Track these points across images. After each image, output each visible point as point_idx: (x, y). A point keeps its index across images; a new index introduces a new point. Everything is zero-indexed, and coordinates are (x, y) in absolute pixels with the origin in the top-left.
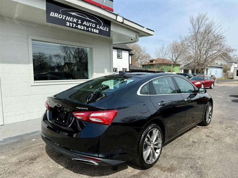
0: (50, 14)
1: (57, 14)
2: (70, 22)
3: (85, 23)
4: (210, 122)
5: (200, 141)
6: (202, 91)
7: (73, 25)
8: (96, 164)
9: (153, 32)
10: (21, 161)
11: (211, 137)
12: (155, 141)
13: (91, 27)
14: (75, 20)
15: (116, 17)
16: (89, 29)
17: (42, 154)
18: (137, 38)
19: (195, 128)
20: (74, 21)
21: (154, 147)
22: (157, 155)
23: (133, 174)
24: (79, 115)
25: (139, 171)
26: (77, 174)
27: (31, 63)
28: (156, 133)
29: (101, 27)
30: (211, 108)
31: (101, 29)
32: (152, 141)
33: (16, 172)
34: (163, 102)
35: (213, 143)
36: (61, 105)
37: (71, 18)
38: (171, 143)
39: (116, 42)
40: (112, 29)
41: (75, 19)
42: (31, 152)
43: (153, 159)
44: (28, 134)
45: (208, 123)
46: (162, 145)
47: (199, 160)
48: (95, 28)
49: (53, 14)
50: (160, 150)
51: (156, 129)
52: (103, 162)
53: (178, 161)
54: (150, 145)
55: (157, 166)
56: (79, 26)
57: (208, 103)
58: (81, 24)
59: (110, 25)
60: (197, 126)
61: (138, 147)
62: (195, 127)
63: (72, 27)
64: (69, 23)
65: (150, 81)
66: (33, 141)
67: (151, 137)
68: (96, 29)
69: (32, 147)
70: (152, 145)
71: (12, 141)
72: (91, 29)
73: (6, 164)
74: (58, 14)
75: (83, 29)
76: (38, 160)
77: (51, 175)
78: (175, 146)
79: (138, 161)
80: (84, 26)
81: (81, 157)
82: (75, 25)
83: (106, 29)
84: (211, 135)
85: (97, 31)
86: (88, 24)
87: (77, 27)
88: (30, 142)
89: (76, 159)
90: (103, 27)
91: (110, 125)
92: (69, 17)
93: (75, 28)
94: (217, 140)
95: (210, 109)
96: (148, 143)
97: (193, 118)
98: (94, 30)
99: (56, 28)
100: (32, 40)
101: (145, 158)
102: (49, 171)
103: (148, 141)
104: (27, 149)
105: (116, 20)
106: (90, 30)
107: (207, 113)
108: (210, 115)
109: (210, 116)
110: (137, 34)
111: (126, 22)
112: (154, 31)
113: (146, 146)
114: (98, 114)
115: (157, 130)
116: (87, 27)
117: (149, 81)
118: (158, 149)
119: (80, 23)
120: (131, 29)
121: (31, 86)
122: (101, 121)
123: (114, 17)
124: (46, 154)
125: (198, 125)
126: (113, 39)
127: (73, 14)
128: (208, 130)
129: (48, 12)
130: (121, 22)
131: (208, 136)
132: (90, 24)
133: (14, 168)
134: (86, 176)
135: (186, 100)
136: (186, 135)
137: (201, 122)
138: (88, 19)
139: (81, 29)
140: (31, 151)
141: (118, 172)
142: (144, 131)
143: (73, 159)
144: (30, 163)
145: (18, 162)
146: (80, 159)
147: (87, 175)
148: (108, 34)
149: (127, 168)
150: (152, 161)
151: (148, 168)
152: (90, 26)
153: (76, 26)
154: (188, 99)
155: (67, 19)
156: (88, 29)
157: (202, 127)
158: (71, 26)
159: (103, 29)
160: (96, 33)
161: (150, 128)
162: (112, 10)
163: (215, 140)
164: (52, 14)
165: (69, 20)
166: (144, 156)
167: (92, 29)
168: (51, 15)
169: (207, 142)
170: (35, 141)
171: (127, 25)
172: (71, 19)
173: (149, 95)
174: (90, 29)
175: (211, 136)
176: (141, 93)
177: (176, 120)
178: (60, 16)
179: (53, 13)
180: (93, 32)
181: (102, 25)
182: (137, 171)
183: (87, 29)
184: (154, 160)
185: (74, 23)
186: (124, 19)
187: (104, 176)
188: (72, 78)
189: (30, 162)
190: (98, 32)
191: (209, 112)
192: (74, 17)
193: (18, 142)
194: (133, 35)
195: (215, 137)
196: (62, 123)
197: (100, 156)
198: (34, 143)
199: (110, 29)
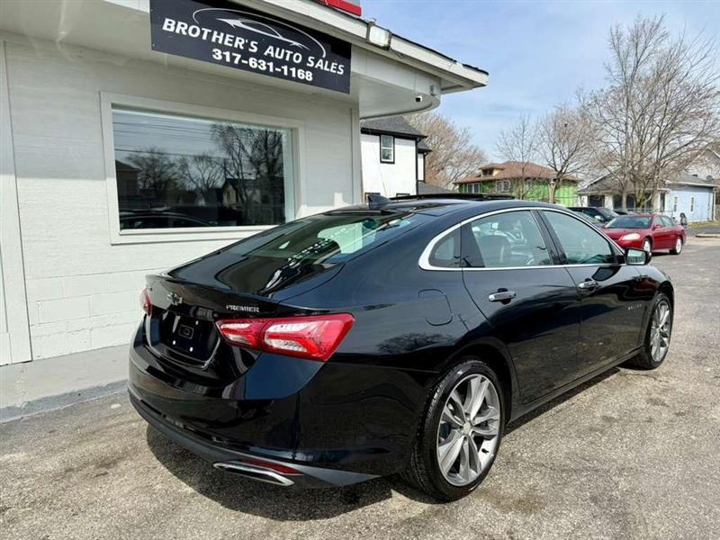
0: (163, 24)
1: (182, 26)
2: (223, 48)
3: (270, 51)
4: (662, 360)
5: (627, 418)
6: (636, 259)
7: (233, 58)
8: (286, 482)
9: (484, 75)
10: (71, 470)
11: (664, 404)
12: (479, 413)
13: (291, 64)
14: (240, 42)
15: (366, 29)
16: (283, 70)
17: (136, 450)
18: (433, 95)
19: (615, 375)
20: (236, 46)
21: (473, 432)
22: (483, 459)
23: (407, 515)
24: (236, 331)
25: (426, 506)
26: (234, 512)
27: (110, 176)
28: (481, 388)
29: (320, 64)
30: (667, 312)
31: (319, 67)
32: (467, 414)
33: (55, 501)
34: (506, 290)
35: (670, 425)
36: (181, 299)
37: (228, 36)
38: (532, 421)
39: (369, 108)
40: (356, 66)
41: (238, 39)
42: (104, 442)
43: (473, 472)
44: (100, 389)
45: (658, 359)
46: (500, 428)
47: (620, 475)
48: (303, 66)
49: (172, 25)
50: (493, 441)
51: (480, 376)
52: (308, 477)
53: (552, 478)
54: (461, 427)
55: (485, 492)
56: (251, 59)
57: (658, 297)
58: (259, 56)
59: (349, 57)
60: (622, 370)
61: (421, 431)
62: (614, 371)
63: (231, 64)
64: (220, 52)
65: (463, 223)
66: (113, 410)
67: (463, 403)
68: (307, 69)
69: (107, 428)
70: (467, 426)
71: (53, 410)
72: (288, 69)
73: (27, 477)
74: (186, 25)
75: (264, 68)
76: (122, 465)
77: (157, 512)
78: (546, 432)
79: (419, 474)
80: (268, 59)
81: (240, 460)
82: (239, 56)
83: (335, 68)
84: (664, 398)
85: (309, 76)
86: (279, 55)
87: (246, 62)
88: (104, 413)
89: (224, 465)
90: (327, 62)
91: (328, 361)
92: (222, 34)
93: (240, 66)
94: (683, 414)
95: (664, 314)
96: (455, 420)
97: (608, 342)
98: (299, 71)
99: (185, 70)
100: (114, 106)
101: (445, 468)
102: (152, 501)
103: (454, 413)
104: (94, 433)
105: (366, 41)
106: (286, 73)
107: (653, 327)
108: (663, 335)
109: (665, 339)
110: (434, 83)
111: (397, 45)
112: (487, 74)
113: (448, 429)
114: (290, 325)
115: (483, 380)
116: (278, 63)
117: (458, 226)
118: (489, 438)
119: (255, 50)
120: (416, 69)
121: (113, 245)
122: (301, 350)
123: (359, 30)
124: (147, 449)
125: (625, 368)
126: (361, 99)
127: (232, 22)
128: (656, 383)
129: (156, 16)
130: (382, 45)
131: (655, 402)
132: (285, 54)
133: (48, 490)
134: (259, 518)
135: (582, 285)
136: (584, 397)
137: (634, 357)
138: (281, 38)
139: (257, 70)
140: (103, 438)
141: (360, 510)
142: (440, 381)
143: (215, 465)
144: (97, 476)
145: (63, 471)
146: (236, 465)
147: (265, 514)
148: (343, 83)
149: (390, 496)
150: (466, 475)
151: (456, 498)
152: (287, 59)
153: (243, 61)
154: (590, 283)
155: (214, 40)
156: (280, 70)
157: (637, 372)
158: (228, 59)
159: (326, 69)
160: (305, 81)
161: (460, 373)
162: (357, 11)
163: (677, 414)
164: (169, 25)
165: (220, 42)
166: (440, 460)
167: (293, 70)
168: (165, 28)
169: (650, 420)
170: (120, 408)
171: (402, 54)
172: (227, 39)
173: (460, 269)
174: (285, 68)
175: (666, 402)
176: (432, 260)
177: (555, 348)
178: (194, 31)
179: (170, 22)
180: (297, 79)
181: (324, 56)
182: (419, 508)
183: (277, 69)
184: (474, 475)
185: (238, 50)
186: (392, 35)
187: (315, 519)
188: (235, 222)
189: (97, 471)
190: (311, 79)
191: (661, 326)
192: (237, 32)
193: (68, 412)
194: (421, 87)
195: (676, 405)
196: (186, 354)
197: (299, 457)
198: (114, 417)
199: (347, 70)
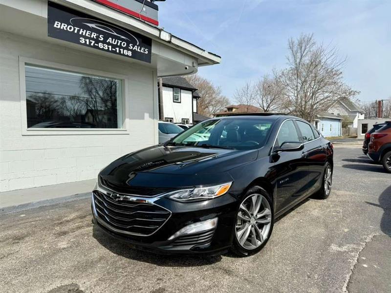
0: (54, 24)
1: (64, 25)
2: (85, 37)
3: (110, 40)
7: (90, 43)
13: (120, 47)
14: (94, 35)
15: (159, 32)
16: (116, 50)
18: (194, 66)
20: (92, 37)
27: (23, 100)
29: (136, 48)
31: (135, 50)
37: (88, 32)
40: (154, 50)
41: (93, 33)
44: (14, 207)
48: (127, 48)
49: (59, 25)
56: (100, 44)
58: (104, 42)
59: (151, 46)
63: (90, 45)
64: (84, 39)
66: (21, 217)
68: (128, 50)
69: (18, 224)
72: (119, 50)
74: (66, 25)
75: (107, 48)
76: (27, 239)
77: (45, 255)
80: (109, 44)
82: (93, 42)
83: (143, 51)
85: (130, 53)
86: (115, 42)
87: (97, 45)
88: (17, 218)
90: (139, 47)
92: (85, 31)
93: (94, 47)
98: (125, 51)
99: (65, 47)
102: (42, 252)
104: (11, 227)
105: (159, 38)
106: (118, 51)
110: (194, 61)
111: (174, 41)
112: (220, 57)
116: (114, 46)
119: (102, 39)
120: (185, 53)
121: (23, 135)
123: (155, 33)
126: (158, 67)
127: (90, 25)
129: (51, 20)
130: (167, 40)
132: (118, 42)
138: (115, 34)
139: (103, 49)
140: (17, 229)
148: (148, 58)
152: (119, 44)
155: (80, 33)
158: (88, 43)
159: (139, 50)
160: (127, 56)
162: (157, 23)
164: (57, 25)
165: (84, 34)
167: (122, 50)
168: (55, 26)
170: (25, 216)
171: (177, 45)
174: (118, 49)
178: (70, 28)
179: (58, 23)
180: (123, 55)
181: (138, 44)
183: (113, 49)
185: (93, 39)
186: (172, 36)
189: (14, 241)
190: (131, 55)
192: (93, 30)
194: (188, 62)
198: (22, 220)
199: (150, 51)
